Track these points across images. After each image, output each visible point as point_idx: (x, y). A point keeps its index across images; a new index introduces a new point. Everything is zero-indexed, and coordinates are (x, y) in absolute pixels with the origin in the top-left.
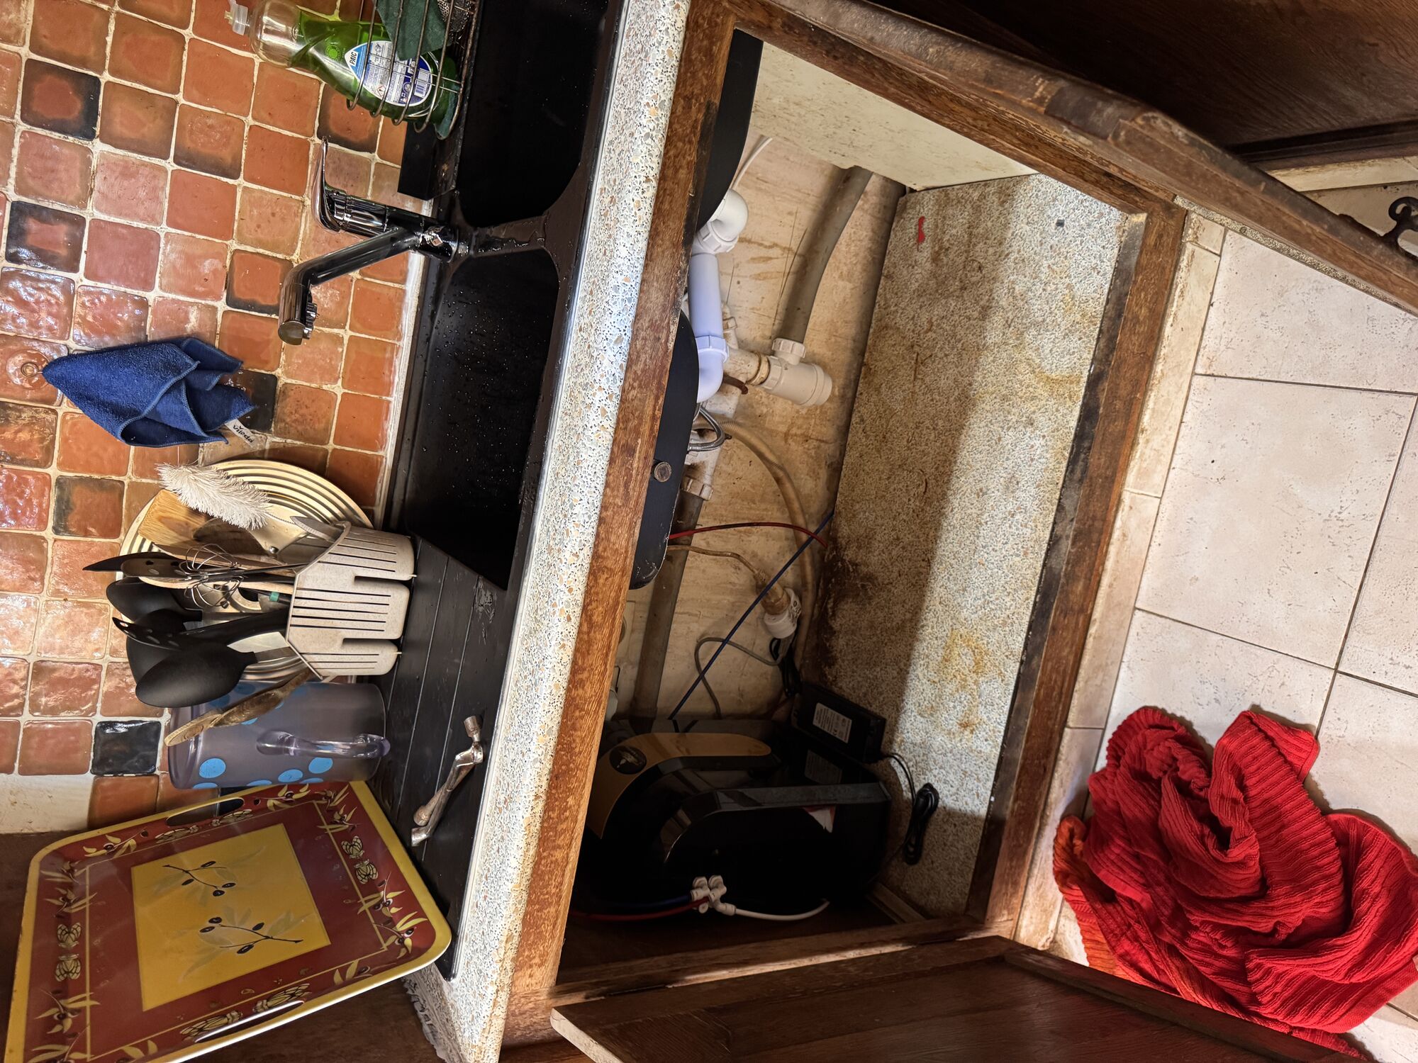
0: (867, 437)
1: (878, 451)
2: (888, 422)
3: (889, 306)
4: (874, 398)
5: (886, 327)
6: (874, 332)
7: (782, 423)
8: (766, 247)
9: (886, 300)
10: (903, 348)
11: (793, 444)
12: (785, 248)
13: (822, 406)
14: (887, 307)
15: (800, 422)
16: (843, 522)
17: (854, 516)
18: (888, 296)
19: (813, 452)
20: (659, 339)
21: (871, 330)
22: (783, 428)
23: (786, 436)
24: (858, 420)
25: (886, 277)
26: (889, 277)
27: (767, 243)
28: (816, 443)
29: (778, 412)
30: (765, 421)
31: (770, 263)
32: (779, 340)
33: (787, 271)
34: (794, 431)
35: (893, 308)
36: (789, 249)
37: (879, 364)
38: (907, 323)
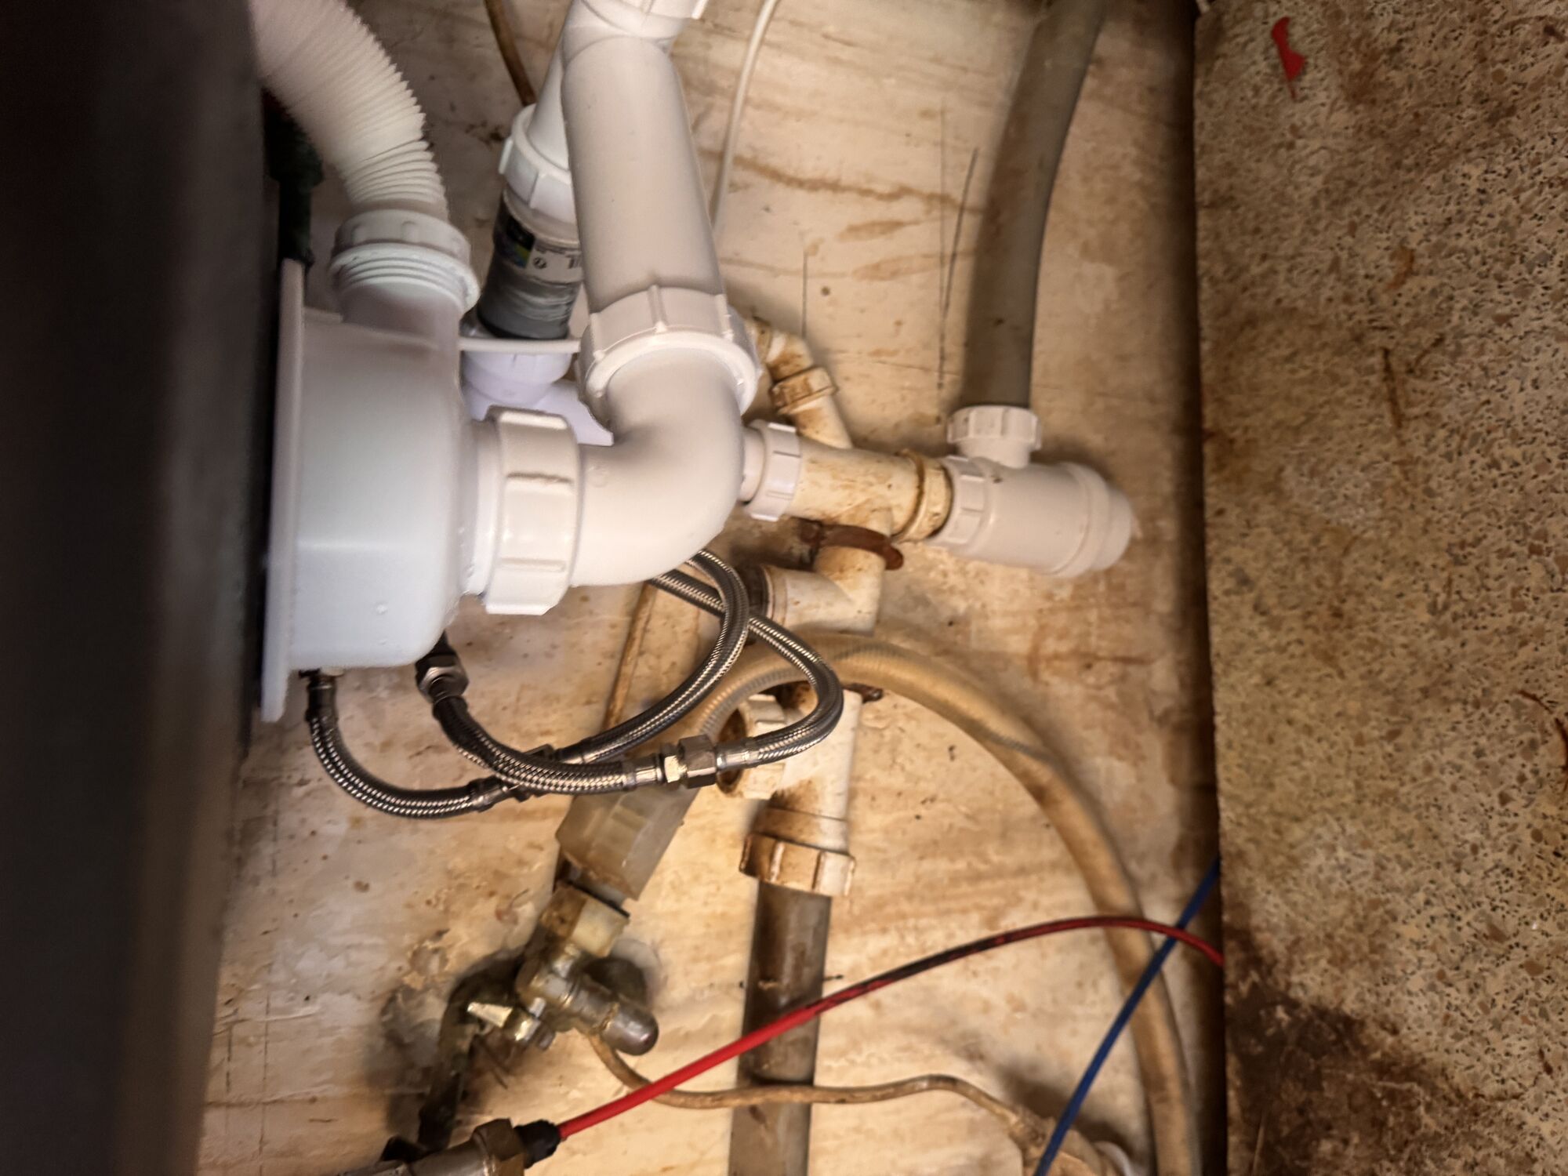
0: (1275, 625)
1: (1328, 658)
2: (1335, 566)
3: (1245, 269)
4: (1267, 513)
5: (1251, 321)
6: (1217, 345)
7: (1014, 631)
8: (881, 197)
9: (1227, 256)
10: (1324, 355)
11: (1055, 681)
12: (930, 198)
13: (1109, 572)
14: (1234, 272)
15: (1061, 620)
16: (1261, 883)
17: (1294, 862)
18: (1232, 247)
19: (1111, 693)
21: (1205, 347)
22: (1018, 645)
23: (1033, 661)
24: (1230, 584)
25: (1212, 205)
26: (1223, 201)
27: (882, 188)
28: (1113, 669)
29: (996, 606)
30: (967, 636)
31: (900, 235)
32: (962, 414)
33: (949, 251)
34: (1051, 646)
35: (1256, 270)
36: (944, 199)
37: (1254, 420)
38: (1317, 287)
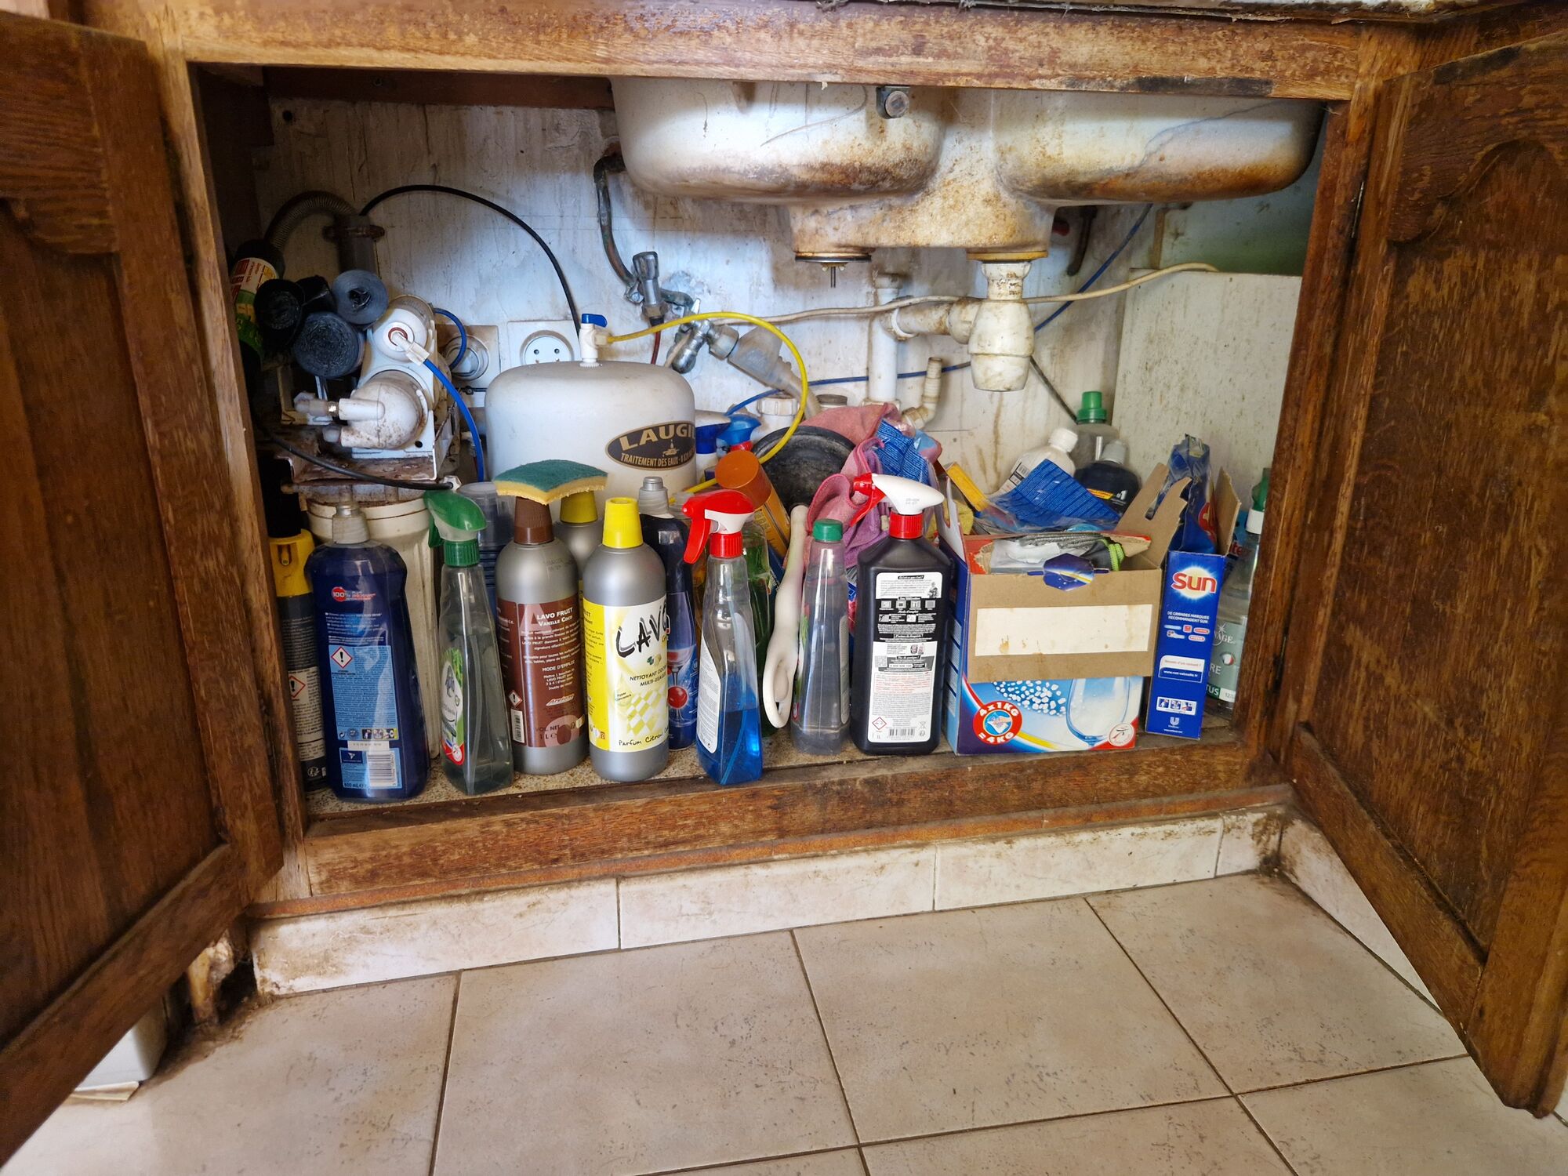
20: (1041, 65)
